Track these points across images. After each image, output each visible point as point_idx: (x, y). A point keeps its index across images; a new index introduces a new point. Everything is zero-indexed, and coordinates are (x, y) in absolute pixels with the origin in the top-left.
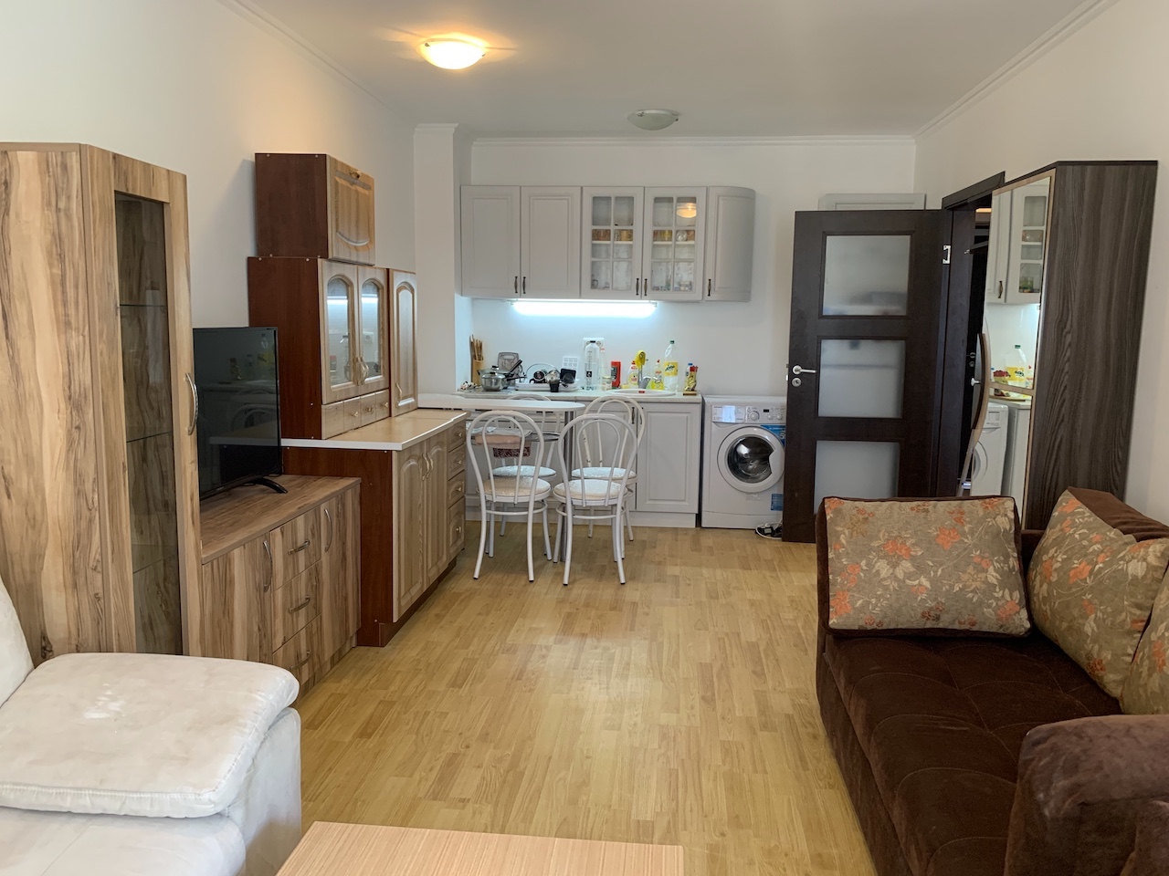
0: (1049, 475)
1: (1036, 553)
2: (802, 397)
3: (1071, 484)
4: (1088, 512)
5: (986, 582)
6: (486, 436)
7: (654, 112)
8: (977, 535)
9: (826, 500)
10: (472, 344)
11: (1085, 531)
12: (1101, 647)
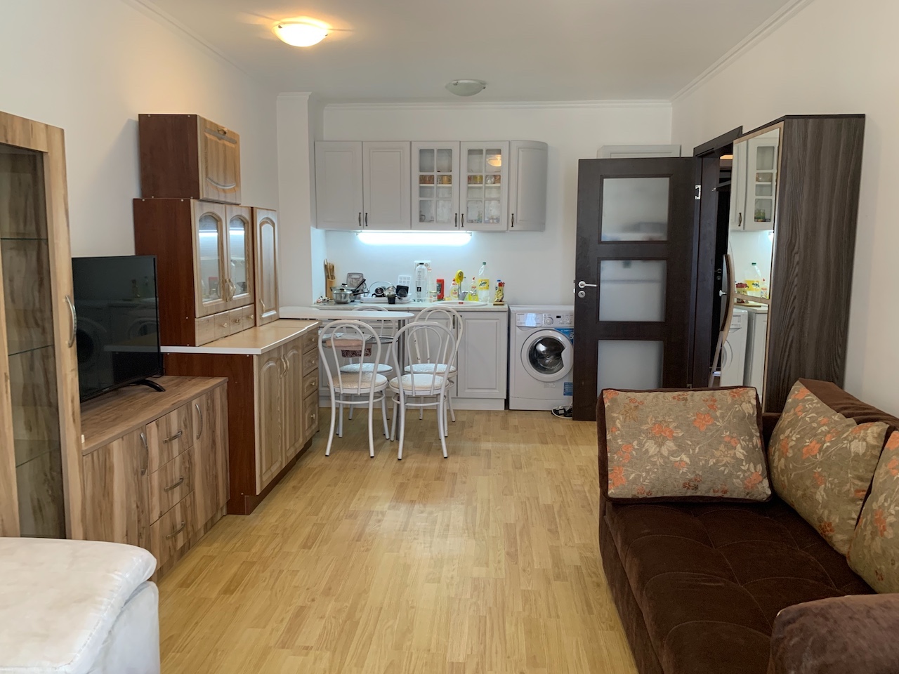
0: (783, 369)
1: (774, 432)
2: (586, 306)
3: (801, 375)
4: (816, 400)
5: (734, 457)
6: (334, 339)
7: (466, 81)
8: (726, 419)
9: (604, 392)
10: (326, 266)
11: (814, 415)
12: (830, 511)
